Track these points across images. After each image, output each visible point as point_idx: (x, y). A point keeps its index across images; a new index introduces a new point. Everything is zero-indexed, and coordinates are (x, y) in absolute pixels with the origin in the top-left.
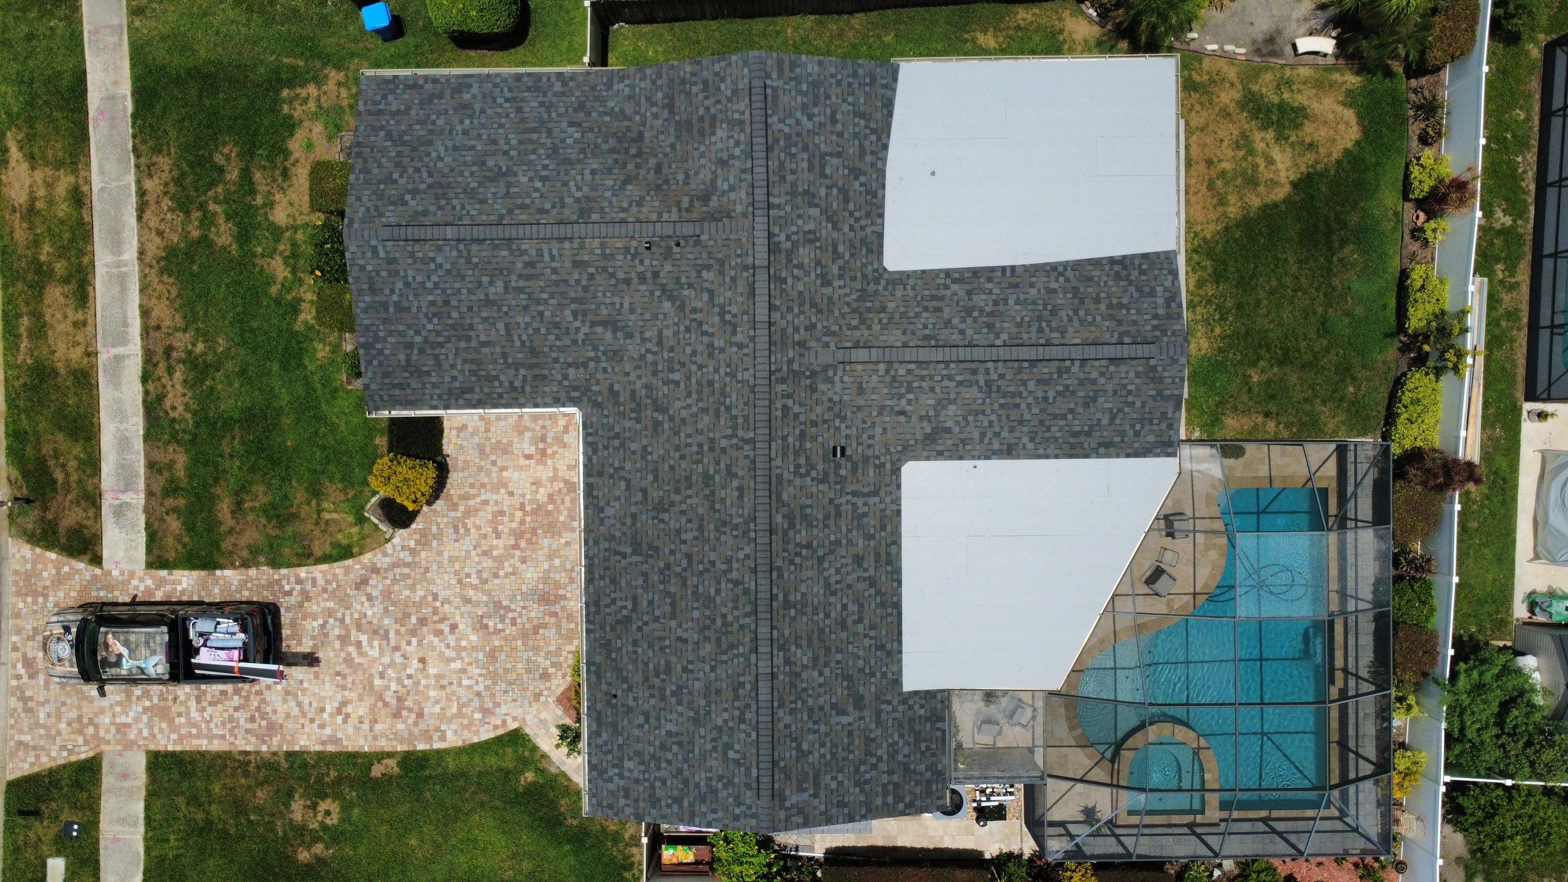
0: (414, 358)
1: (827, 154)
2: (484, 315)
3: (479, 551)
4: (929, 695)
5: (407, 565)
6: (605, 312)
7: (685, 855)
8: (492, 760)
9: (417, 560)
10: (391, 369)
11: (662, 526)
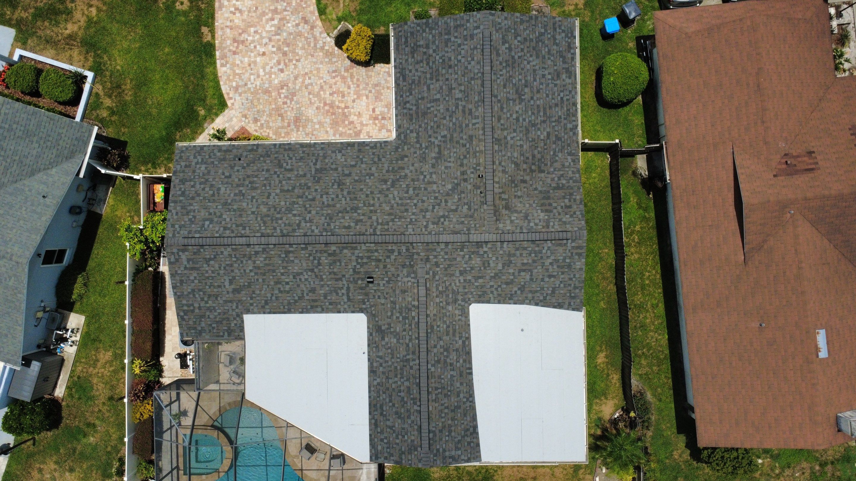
1: (532, 272)
3: (323, 84)
4: (241, 329)
5: (315, 45)
7: (159, 197)
8: (211, 92)
9: (318, 50)
10: (415, 36)
11: (331, 184)
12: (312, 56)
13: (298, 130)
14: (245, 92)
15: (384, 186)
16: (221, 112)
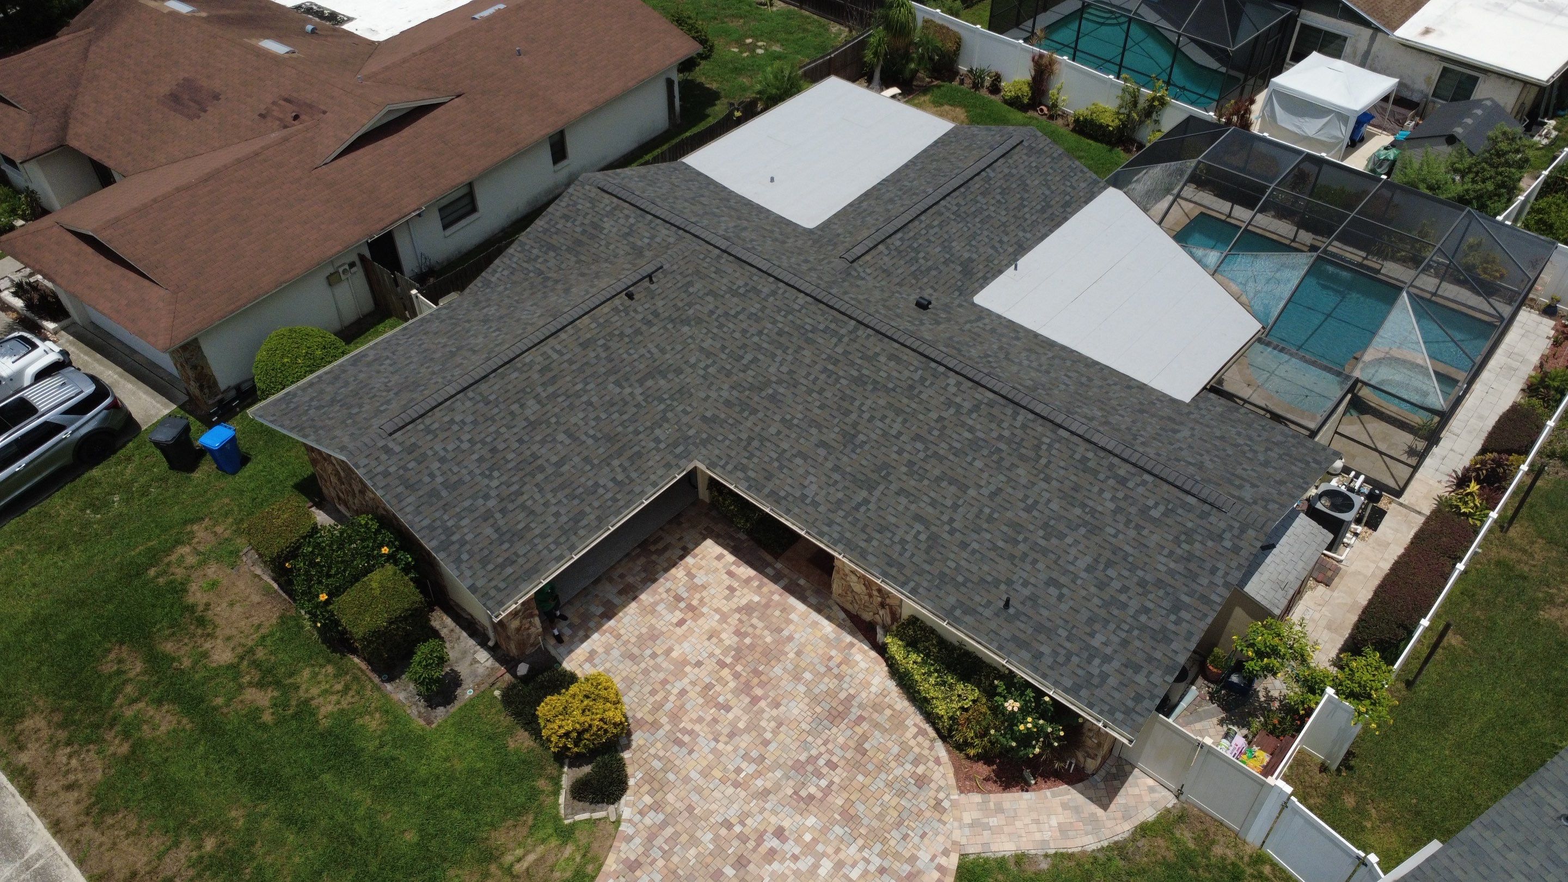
0: (501, 522)
1: (694, 197)
2: (538, 438)
3: (723, 738)
5: (664, 825)
6: (642, 367)
9: (669, 809)
10: (486, 552)
11: (867, 447)
12: (690, 809)
13: (851, 698)
14: (897, 856)
15: (781, 390)
16: (987, 860)
